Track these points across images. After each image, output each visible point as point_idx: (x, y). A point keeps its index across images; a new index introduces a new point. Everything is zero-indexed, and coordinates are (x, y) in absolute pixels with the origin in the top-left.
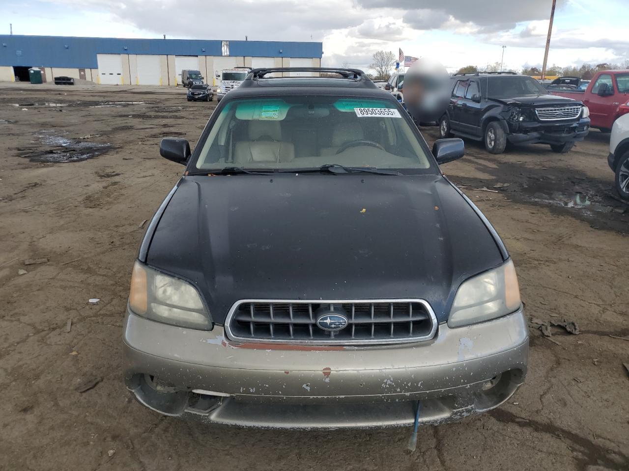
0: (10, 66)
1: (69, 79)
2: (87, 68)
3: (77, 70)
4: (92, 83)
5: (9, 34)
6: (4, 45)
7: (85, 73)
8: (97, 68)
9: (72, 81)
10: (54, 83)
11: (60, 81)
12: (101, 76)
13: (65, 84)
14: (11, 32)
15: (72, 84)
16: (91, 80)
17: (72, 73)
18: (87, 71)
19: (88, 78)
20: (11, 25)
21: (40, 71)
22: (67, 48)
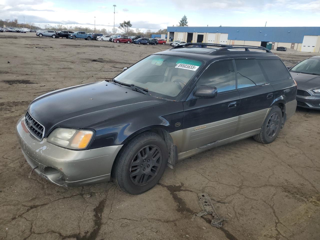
0: (260, 41)
1: (284, 48)
2: (296, 43)
3: (290, 44)
4: (296, 51)
5: (264, 26)
6: (260, 31)
7: (294, 46)
8: (302, 43)
9: (285, 49)
10: (276, 50)
11: (279, 49)
12: (302, 47)
13: (281, 50)
14: (265, 26)
15: (285, 51)
16: (296, 49)
17: (287, 45)
18: (296, 44)
19: (295, 48)
20: (266, 22)
21: (272, 44)
22: (289, 33)
